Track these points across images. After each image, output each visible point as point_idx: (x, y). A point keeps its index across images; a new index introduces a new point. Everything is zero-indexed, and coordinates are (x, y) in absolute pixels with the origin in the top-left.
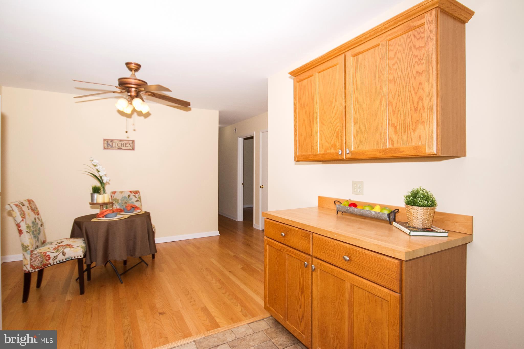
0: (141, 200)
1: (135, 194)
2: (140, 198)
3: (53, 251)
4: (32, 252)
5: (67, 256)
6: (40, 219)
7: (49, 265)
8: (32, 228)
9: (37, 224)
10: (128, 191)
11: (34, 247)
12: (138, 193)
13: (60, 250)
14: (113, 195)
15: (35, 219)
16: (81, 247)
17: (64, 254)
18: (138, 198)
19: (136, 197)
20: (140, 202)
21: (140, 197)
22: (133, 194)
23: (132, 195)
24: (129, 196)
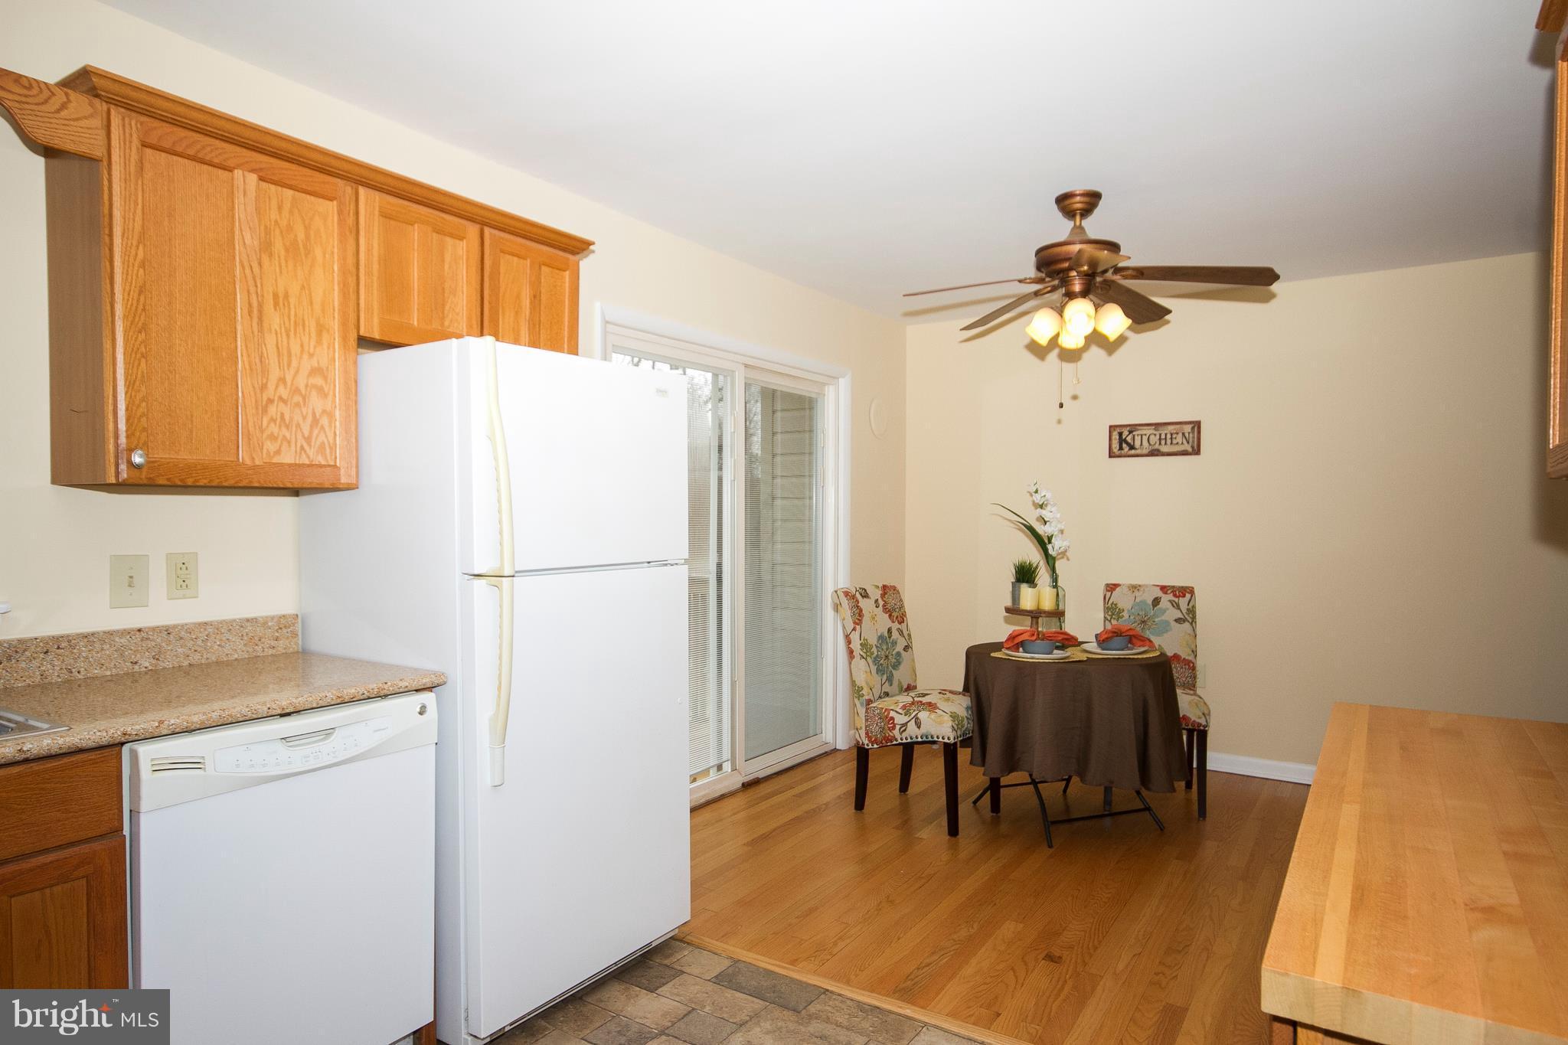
0: (1194, 618)
1: (1175, 596)
2: (1192, 611)
3: (900, 711)
4: (869, 702)
5: (923, 730)
6: (905, 633)
7: (895, 742)
8: (874, 650)
9: (894, 643)
10: (1158, 586)
11: (877, 692)
12: (1188, 596)
13: (912, 711)
14: (1108, 594)
15: (890, 631)
16: (951, 716)
17: (918, 725)
18: (1184, 611)
19: (1178, 607)
20: (1191, 624)
21: (1194, 607)
22: (1170, 597)
23: (1166, 599)
24: (1156, 601)
